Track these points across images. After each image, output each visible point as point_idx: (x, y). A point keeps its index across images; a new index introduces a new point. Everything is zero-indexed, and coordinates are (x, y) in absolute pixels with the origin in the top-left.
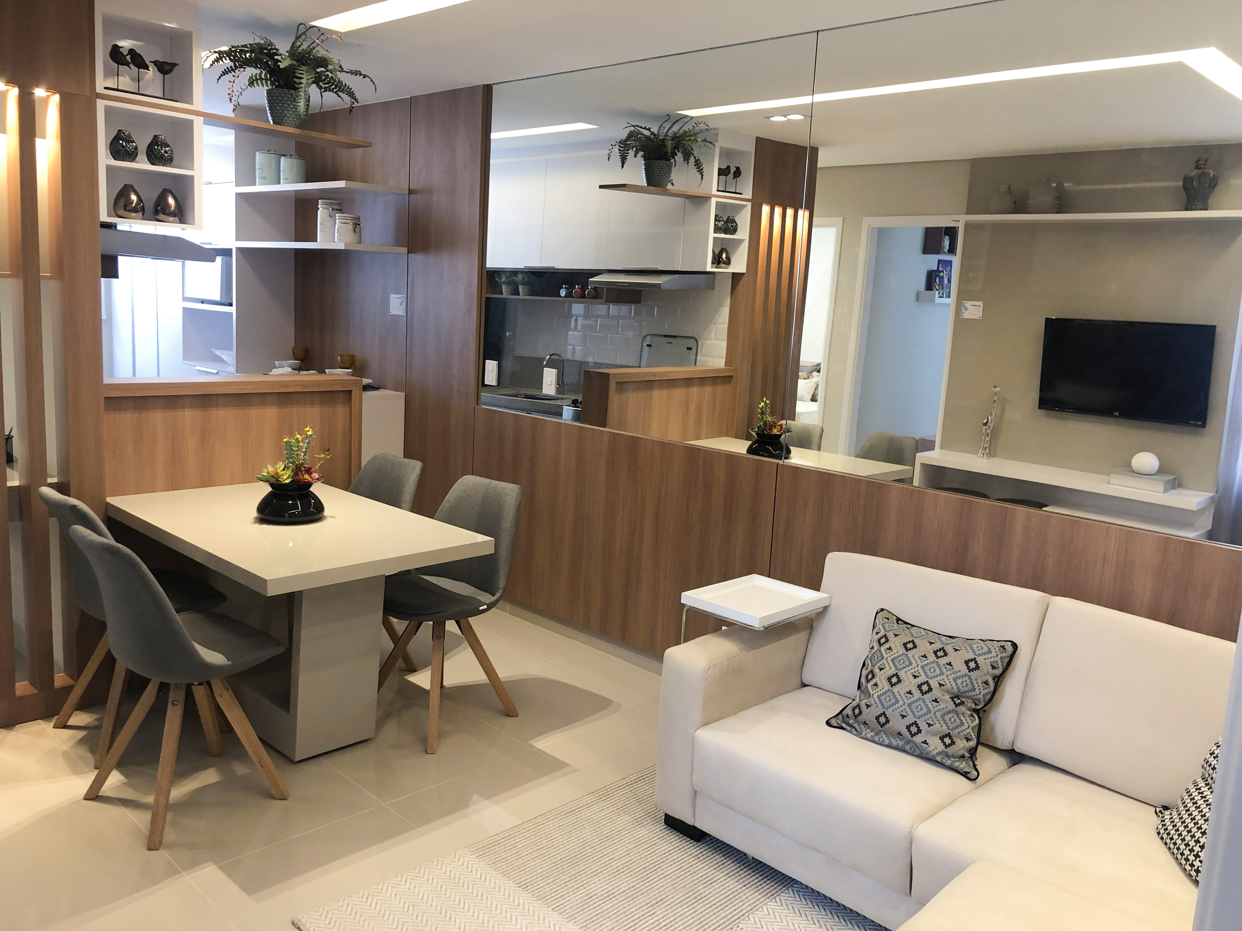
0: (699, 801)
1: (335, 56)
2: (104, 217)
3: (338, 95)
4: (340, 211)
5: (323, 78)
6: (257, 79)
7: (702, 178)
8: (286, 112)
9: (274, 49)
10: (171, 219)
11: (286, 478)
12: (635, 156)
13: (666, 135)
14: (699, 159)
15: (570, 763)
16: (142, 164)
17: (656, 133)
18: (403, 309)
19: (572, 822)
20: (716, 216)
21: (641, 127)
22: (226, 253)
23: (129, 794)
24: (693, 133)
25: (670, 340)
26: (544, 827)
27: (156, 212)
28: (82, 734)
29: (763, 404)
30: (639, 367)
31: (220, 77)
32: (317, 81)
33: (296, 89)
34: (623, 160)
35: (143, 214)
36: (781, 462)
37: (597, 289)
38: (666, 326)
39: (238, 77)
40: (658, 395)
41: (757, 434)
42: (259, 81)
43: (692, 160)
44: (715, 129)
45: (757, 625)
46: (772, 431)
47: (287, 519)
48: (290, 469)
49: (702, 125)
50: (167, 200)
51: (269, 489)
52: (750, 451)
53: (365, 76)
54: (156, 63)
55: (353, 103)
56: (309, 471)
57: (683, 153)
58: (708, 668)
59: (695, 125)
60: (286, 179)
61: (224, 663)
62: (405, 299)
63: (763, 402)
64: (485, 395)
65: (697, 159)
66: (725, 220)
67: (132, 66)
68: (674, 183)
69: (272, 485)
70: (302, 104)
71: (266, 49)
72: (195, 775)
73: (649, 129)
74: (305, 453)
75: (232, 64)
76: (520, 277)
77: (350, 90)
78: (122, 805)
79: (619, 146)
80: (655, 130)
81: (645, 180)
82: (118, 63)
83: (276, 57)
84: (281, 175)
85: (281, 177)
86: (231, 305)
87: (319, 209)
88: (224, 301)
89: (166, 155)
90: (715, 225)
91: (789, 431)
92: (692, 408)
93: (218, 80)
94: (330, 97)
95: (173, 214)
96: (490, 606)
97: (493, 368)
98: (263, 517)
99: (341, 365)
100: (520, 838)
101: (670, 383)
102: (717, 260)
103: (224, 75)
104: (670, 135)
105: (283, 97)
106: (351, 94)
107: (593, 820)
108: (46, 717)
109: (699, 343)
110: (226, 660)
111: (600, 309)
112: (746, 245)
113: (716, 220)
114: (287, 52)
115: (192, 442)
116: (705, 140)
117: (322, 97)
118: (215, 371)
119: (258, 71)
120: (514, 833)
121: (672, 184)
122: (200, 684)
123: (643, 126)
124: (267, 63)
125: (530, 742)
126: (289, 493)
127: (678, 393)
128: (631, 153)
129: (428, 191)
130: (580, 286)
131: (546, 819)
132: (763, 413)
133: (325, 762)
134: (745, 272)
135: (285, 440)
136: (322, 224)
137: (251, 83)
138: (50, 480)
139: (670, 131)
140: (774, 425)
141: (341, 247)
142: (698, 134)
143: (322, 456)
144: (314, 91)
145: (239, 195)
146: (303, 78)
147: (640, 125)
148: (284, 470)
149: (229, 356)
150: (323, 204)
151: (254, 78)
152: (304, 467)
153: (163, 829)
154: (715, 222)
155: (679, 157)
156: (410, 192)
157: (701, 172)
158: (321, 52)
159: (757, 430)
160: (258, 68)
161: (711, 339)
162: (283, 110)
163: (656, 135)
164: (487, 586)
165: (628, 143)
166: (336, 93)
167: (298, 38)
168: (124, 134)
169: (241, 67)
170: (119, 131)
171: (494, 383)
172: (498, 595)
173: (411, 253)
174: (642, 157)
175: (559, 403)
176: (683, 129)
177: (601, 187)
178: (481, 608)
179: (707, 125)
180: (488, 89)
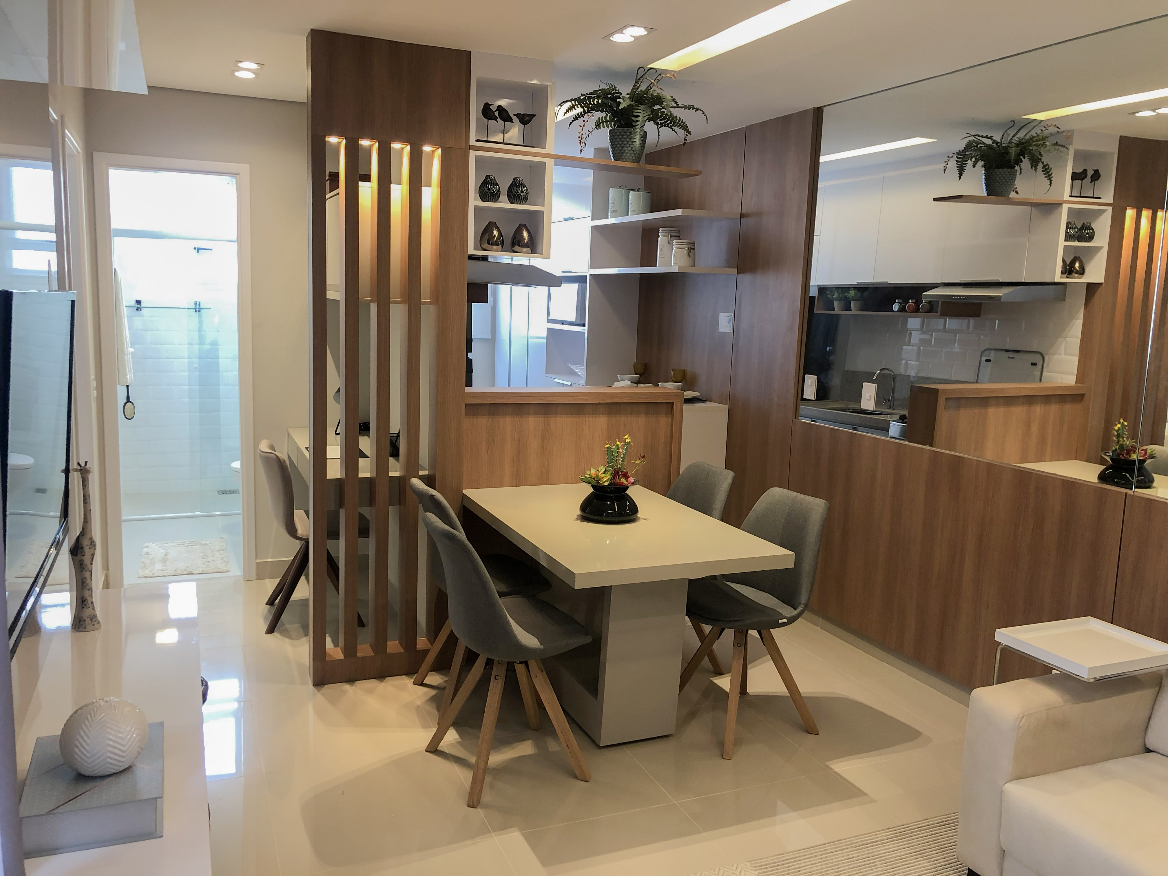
0: (1006, 863)
1: (667, 94)
2: (471, 251)
3: (672, 129)
4: (678, 237)
5: (660, 114)
6: (603, 122)
7: (1050, 185)
8: (625, 149)
9: (617, 93)
10: (525, 250)
11: (606, 480)
12: (974, 166)
13: (1010, 142)
14: (1047, 165)
15: (867, 793)
16: (504, 204)
17: (999, 140)
18: (730, 326)
19: (863, 857)
20: (1068, 223)
21: (982, 136)
22: (581, 279)
23: (460, 753)
24: (1041, 138)
25: (1011, 355)
26: (832, 856)
27: (513, 245)
28: (433, 692)
29: (1119, 426)
30: (977, 383)
31: (571, 123)
32: (654, 117)
33: (633, 126)
34: (961, 170)
35: (502, 247)
36: (1130, 492)
37: (932, 303)
38: (1008, 340)
39: (588, 121)
40: (994, 413)
41: (1111, 459)
42: (605, 123)
43: (1040, 165)
44: (1068, 131)
45: (1086, 675)
46: (1130, 456)
47: (604, 519)
48: (610, 473)
49: (1052, 128)
50: (522, 234)
51: (592, 490)
52: (1102, 477)
53: (697, 110)
54: (518, 115)
55: (687, 135)
56: (626, 476)
57: (1029, 159)
58: (1021, 716)
59: (1044, 129)
60: (634, 211)
61: (537, 647)
62: (732, 317)
63: (1119, 423)
64: (803, 408)
65: (1045, 164)
66: (1079, 228)
67: (499, 120)
68: (1019, 191)
69: (593, 486)
70: (637, 140)
71: (610, 94)
72: (516, 744)
73: (991, 138)
74: (623, 458)
75: (582, 110)
76: (852, 292)
77: (683, 124)
78: (455, 762)
79: (957, 157)
80: (997, 138)
81: (985, 190)
82: (488, 119)
83: (618, 100)
84: (630, 208)
85: (629, 210)
86: (584, 326)
87: (659, 236)
88: (578, 322)
89: (522, 194)
90: (1067, 232)
91: (1152, 457)
92: (1035, 429)
93: (569, 125)
94: (665, 130)
95: (526, 246)
96: (791, 620)
97: (812, 382)
98: (584, 515)
99: (673, 379)
100: (805, 863)
101: (1009, 400)
102: (1068, 270)
103: (575, 120)
104: (1016, 142)
105: (623, 136)
106: (685, 127)
107: (886, 859)
108: (409, 673)
109: (1046, 358)
110: (539, 644)
111: (938, 323)
112: (1104, 252)
113: (1067, 228)
114: (628, 94)
115: (534, 444)
116: (1056, 144)
117: (659, 132)
118: (569, 384)
119: (604, 115)
120: (800, 857)
121: (1017, 192)
122: (521, 663)
123: (985, 135)
124: (611, 106)
125: (828, 763)
126: (607, 495)
127: (1018, 411)
128: (970, 163)
129: (759, 214)
130: (914, 301)
131: (834, 848)
132: (1118, 436)
133: (628, 752)
134: (1103, 281)
135: (607, 446)
136: (661, 250)
137: (598, 126)
138: (421, 473)
139: (1015, 138)
140: (1133, 450)
141: (675, 270)
142: (1047, 137)
143: (638, 462)
144: (650, 127)
145: (593, 227)
146: (639, 116)
147: (981, 134)
148: (604, 473)
149: (581, 370)
150: (663, 231)
151: (601, 121)
152: (622, 472)
153: (481, 790)
154: (1066, 229)
155: (1026, 163)
156: (742, 216)
157: (1049, 177)
158: (656, 91)
159: (1111, 454)
160: (604, 111)
161: (1061, 354)
162: (623, 147)
163: (999, 142)
164: (790, 600)
165: (967, 153)
166: (671, 127)
167: (637, 82)
168: (490, 178)
169: (589, 112)
170: (487, 176)
171: (813, 397)
172: (799, 609)
173: (740, 273)
174: (982, 166)
175: (888, 418)
176: (1030, 134)
177: (935, 200)
178: (780, 621)
179: (1058, 128)
180: (818, 113)
